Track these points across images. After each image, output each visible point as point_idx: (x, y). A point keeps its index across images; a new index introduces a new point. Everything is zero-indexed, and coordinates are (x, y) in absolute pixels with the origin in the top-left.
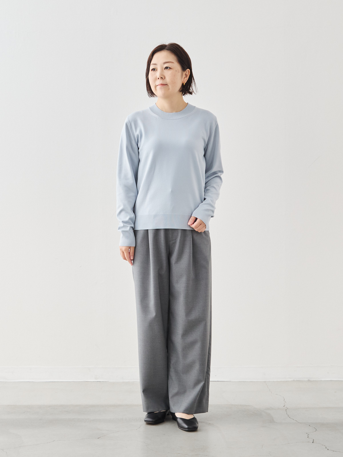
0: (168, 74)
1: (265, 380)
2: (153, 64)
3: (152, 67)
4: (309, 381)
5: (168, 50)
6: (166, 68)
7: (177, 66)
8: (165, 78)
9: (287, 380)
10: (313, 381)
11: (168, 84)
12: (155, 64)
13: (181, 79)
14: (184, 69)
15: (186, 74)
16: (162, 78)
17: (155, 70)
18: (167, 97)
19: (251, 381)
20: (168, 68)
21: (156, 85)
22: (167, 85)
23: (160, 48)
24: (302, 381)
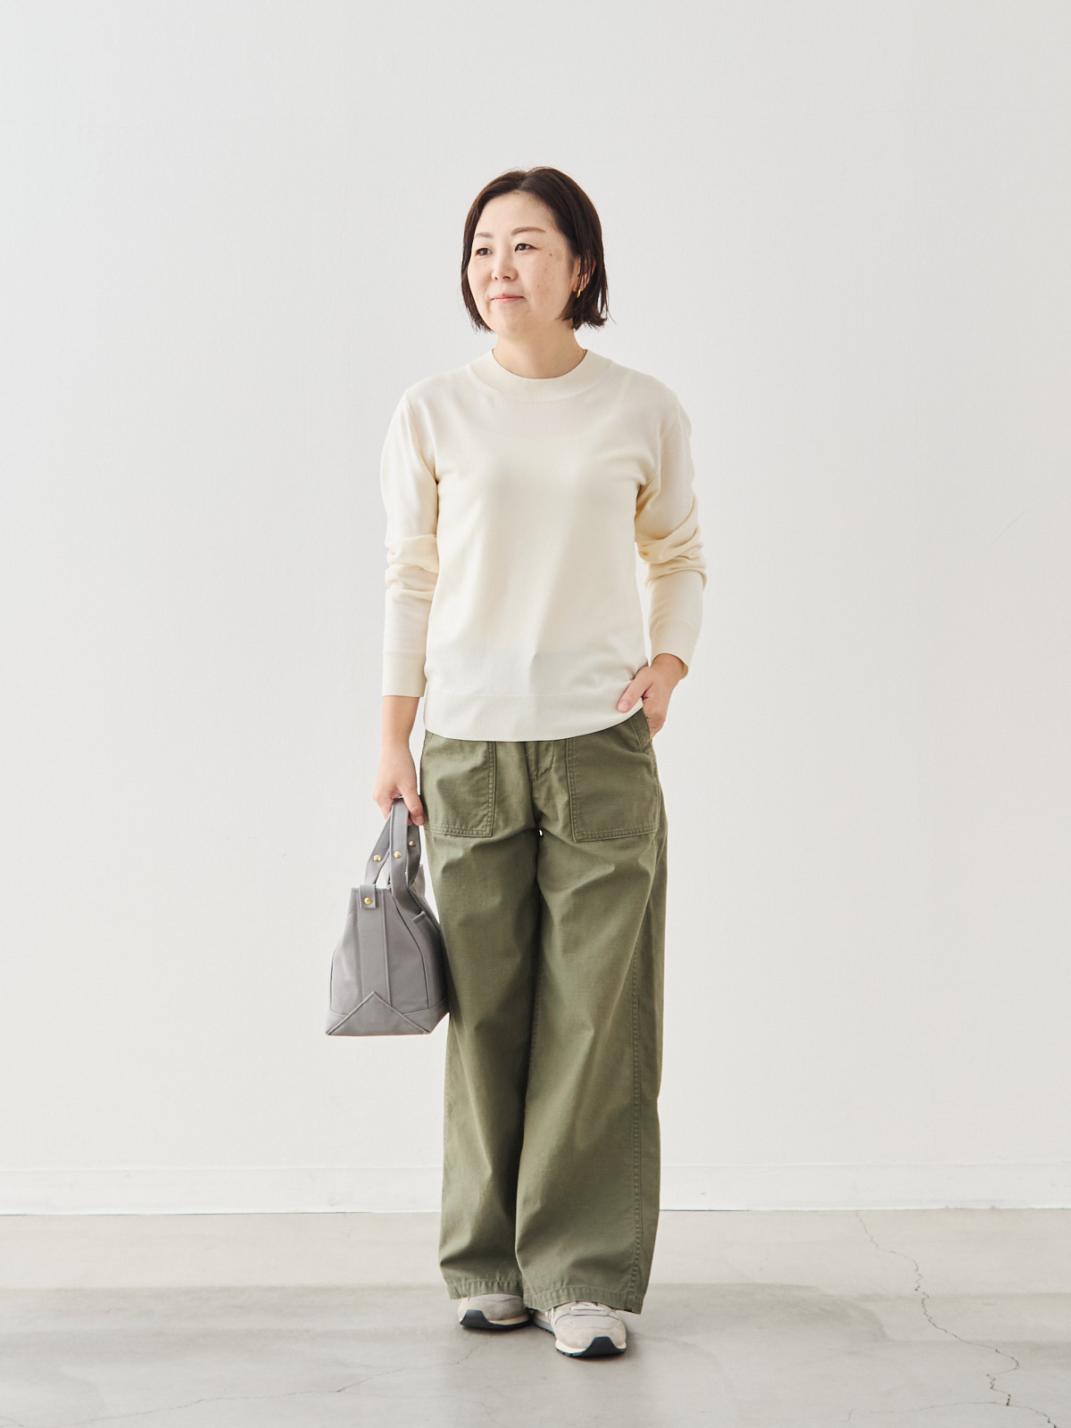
0: (525, 265)
1: (859, 1209)
2: (482, 235)
3: (477, 244)
5: (528, 189)
6: (522, 246)
8: (517, 276)
9: (924, 1208)
10: (1007, 1209)
11: (527, 297)
12: (487, 235)
13: (566, 280)
16: (510, 277)
17: (489, 252)
19: (812, 1209)
20: (527, 247)
21: (488, 297)
22: (522, 299)
23: (504, 185)
24: (970, 1209)
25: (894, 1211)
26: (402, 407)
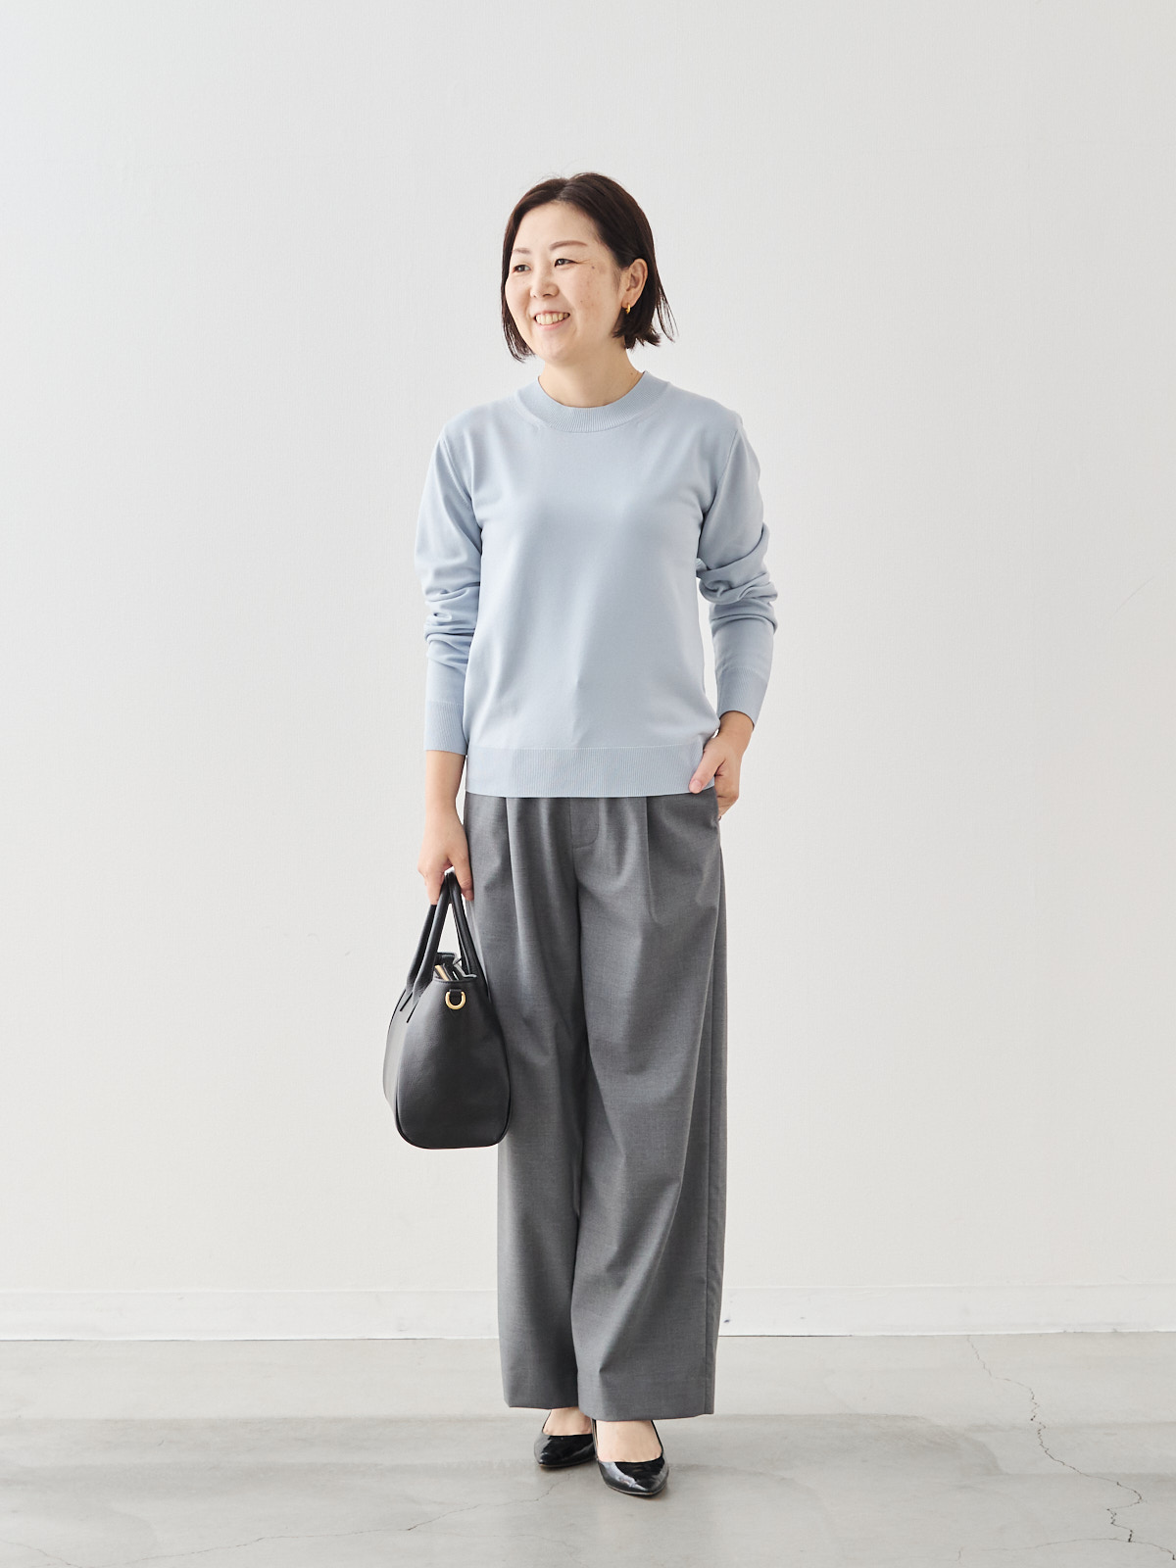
0: (566, 280)
1: (970, 1333)
2: (519, 251)
3: (514, 261)
4: (1115, 1332)
5: (568, 199)
6: (562, 261)
8: (558, 292)
9: (1041, 1332)
10: (1130, 1333)
11: (572, 313)
12: (525, 251)
13: (618, 292)
14: (623, 260)
15: (635, 275)
16: (550, 294)
17: (526, 268)
20: (567, 262)
22: (568, 319)
24: (1090, 1333)
25: (1008, 1335)
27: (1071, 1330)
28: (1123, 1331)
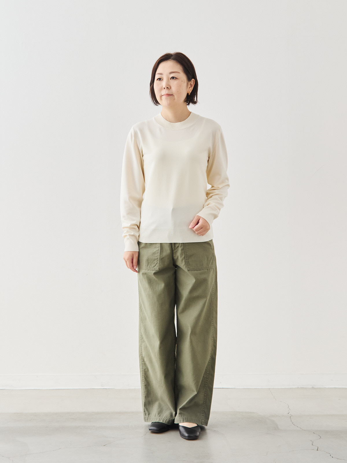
0: (174, 84)
1: (270, 388)
2: (159, 74)
3: (157, 77)
4: (313, 388)
5: (174, 59)
6: (173, 78)
7: (183, 76)
8: (171, 88)
9: (291, 387)
10: (318, 388)
11: (174, 95)
12: (161, 74)
13: (185, 89)
14: (189, 79)
15: (191, 83)
16: (168, 88)
17: (161, 79)
18: (172, 106)
19: (255, 388)
20: (175, 78)
21: (161, 95)
22: (172, 96)
23: (166, 58)
24: (306, 388)
25: (281, 388)
26: (132, 131)
27: (300, 387)
28: (315, 387)
